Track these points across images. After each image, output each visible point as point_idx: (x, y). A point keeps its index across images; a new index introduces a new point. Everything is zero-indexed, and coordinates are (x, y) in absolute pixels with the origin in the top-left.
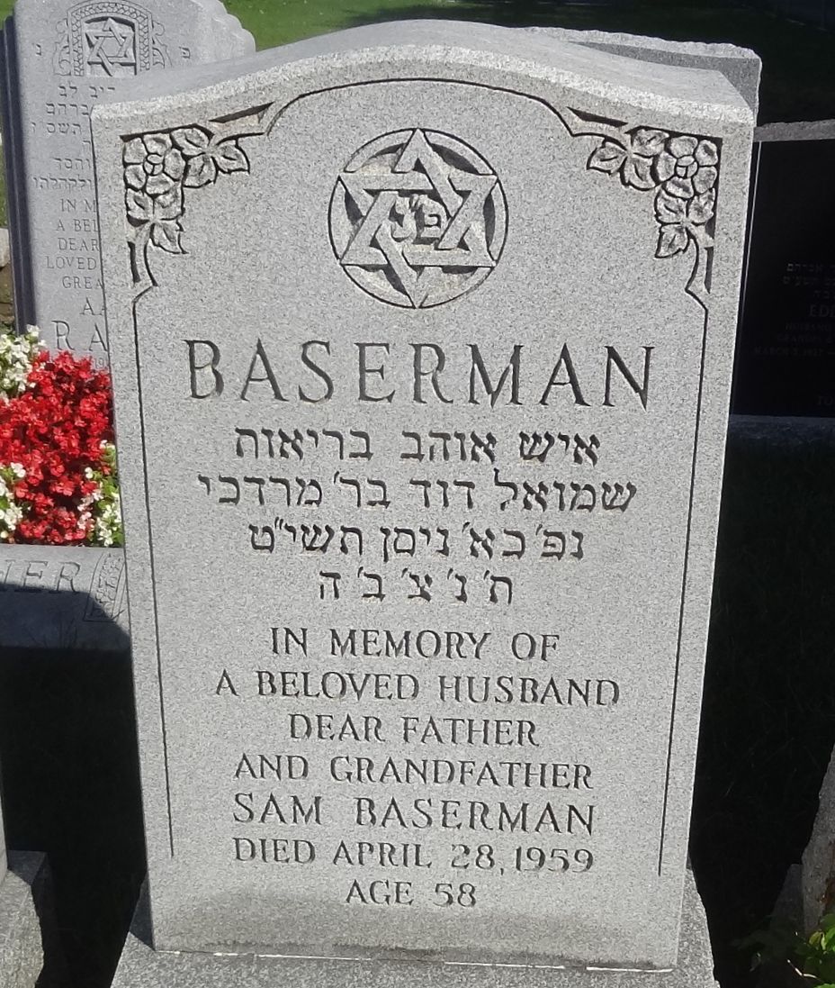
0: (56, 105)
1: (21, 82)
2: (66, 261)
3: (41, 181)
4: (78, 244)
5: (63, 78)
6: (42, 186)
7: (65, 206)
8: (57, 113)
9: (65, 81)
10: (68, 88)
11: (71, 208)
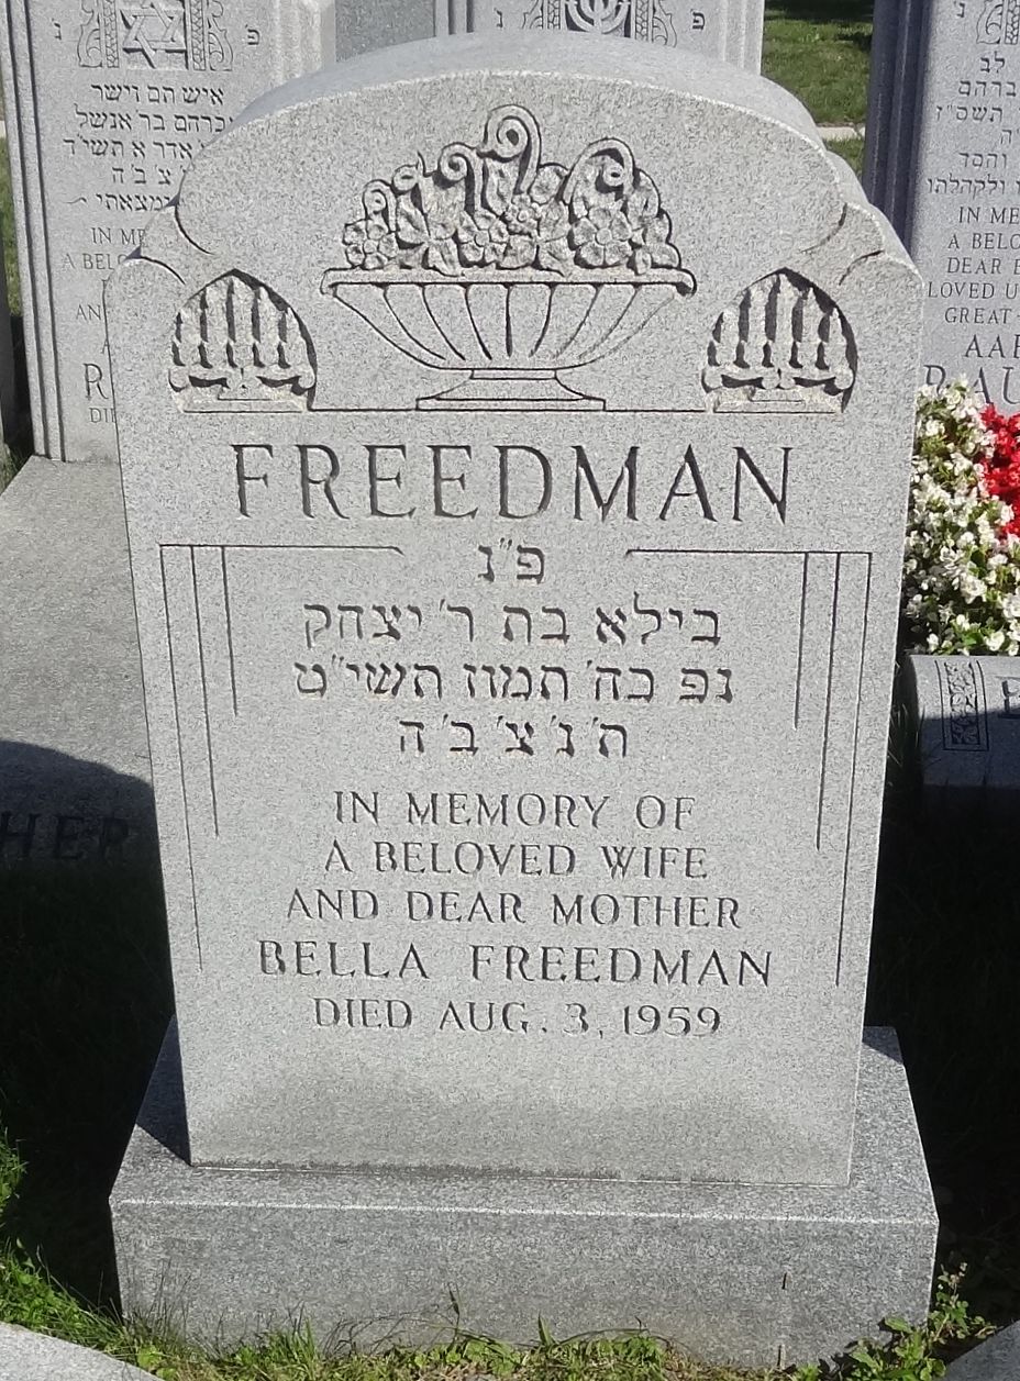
0: (973, 84)
1: (931, 54)
2: (954, 287)
3: (937, 183)
4: (974, 265)
5: (988, 46)
6: (937, 191)
7: (965, 215)
8: (972, 93)
9: (989, 52)
10: (992, 61)
11: (972, 218)
